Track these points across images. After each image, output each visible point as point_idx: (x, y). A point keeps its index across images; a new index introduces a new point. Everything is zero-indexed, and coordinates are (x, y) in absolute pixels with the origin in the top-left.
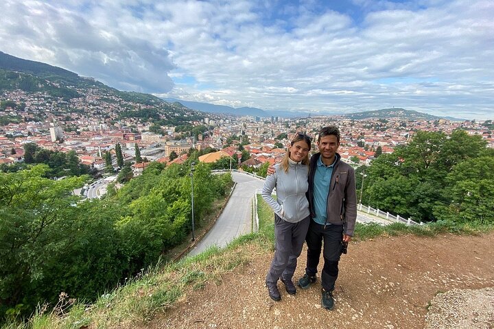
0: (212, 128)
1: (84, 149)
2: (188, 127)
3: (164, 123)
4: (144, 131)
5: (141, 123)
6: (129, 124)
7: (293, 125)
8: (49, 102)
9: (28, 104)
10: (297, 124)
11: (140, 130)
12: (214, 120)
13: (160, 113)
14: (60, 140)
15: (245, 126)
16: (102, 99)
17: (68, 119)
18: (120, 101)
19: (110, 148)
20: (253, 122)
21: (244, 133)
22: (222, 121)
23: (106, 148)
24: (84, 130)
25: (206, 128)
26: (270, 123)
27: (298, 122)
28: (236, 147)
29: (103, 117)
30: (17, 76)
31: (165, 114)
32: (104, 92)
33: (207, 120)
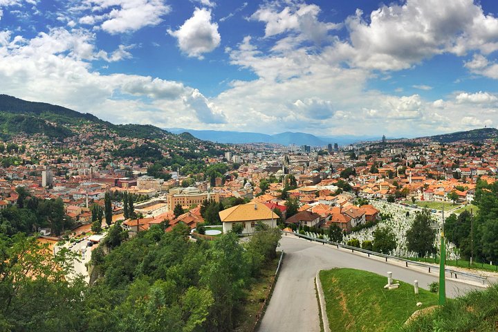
0: (236, 166)
1: (71, 197)
2: (199, 168)
3: (167, 163)
4: (140, 175)
5: (137, 163)
6: (122, 166)
7: (361, 154)
8: (45, 144)
9: (28, 146)
10: (367, 153)
11: (136, 172)
12: (238, 154)
13: (162, 149)
14: (50, 185)
15: (288, 160)
16: (95, 137)
17: (60, 161)
18: (114, 137)
19: (98, 197)
20: (299, 154)
21: (286, 171)
22: (251, 155)
23: (94, 197)
24: (73, 174)
25: (227, 168)
26: (326, 154)
27: (368, 149)
28: (276, 194)
29: (94, 157)
30: (22, 119)
31: (170, 151)
32: (98, 127)
33: (228, 155)
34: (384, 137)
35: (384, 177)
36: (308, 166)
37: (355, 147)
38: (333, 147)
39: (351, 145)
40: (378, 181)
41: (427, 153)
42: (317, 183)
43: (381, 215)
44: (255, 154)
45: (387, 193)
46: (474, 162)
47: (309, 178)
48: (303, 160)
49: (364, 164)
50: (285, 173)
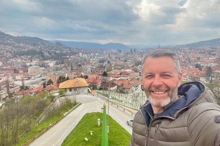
3: (47, 59)
5: (29, 59)
6: (19, 61)
11: (28, 64)
12: (86, 54)
15: (110, 57)
18: (13, 44)
20: (116, 54)
22: (92, 54)
26: (129, 54)
31: (49, 52)
33: (81, 54)
36: (119, 60)
37: (144, 50)
38: (133, 50)
39: (142, 50)
41: (182, 53)
42: (123, 68)
44: (94, 54)
46: (210, 58)
47: (119, 66)
48: (117, 57)
50: (108, 63)
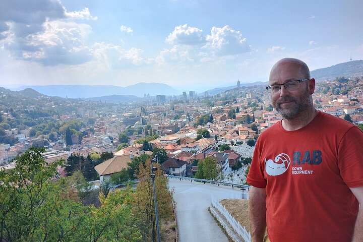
15: (144, 111)
21: (144, 122)
34: (239, 82)
35: (242, 123)
36: (165, 115)
37: (209, 94)
38: (188, 95)
40: (236, 127)
42: (176, 132)
43: (242, 159)
45: (247, 138)
47: (168, 128)
48: (159, 110)
49: (221, 111)
50: (144, 124)
